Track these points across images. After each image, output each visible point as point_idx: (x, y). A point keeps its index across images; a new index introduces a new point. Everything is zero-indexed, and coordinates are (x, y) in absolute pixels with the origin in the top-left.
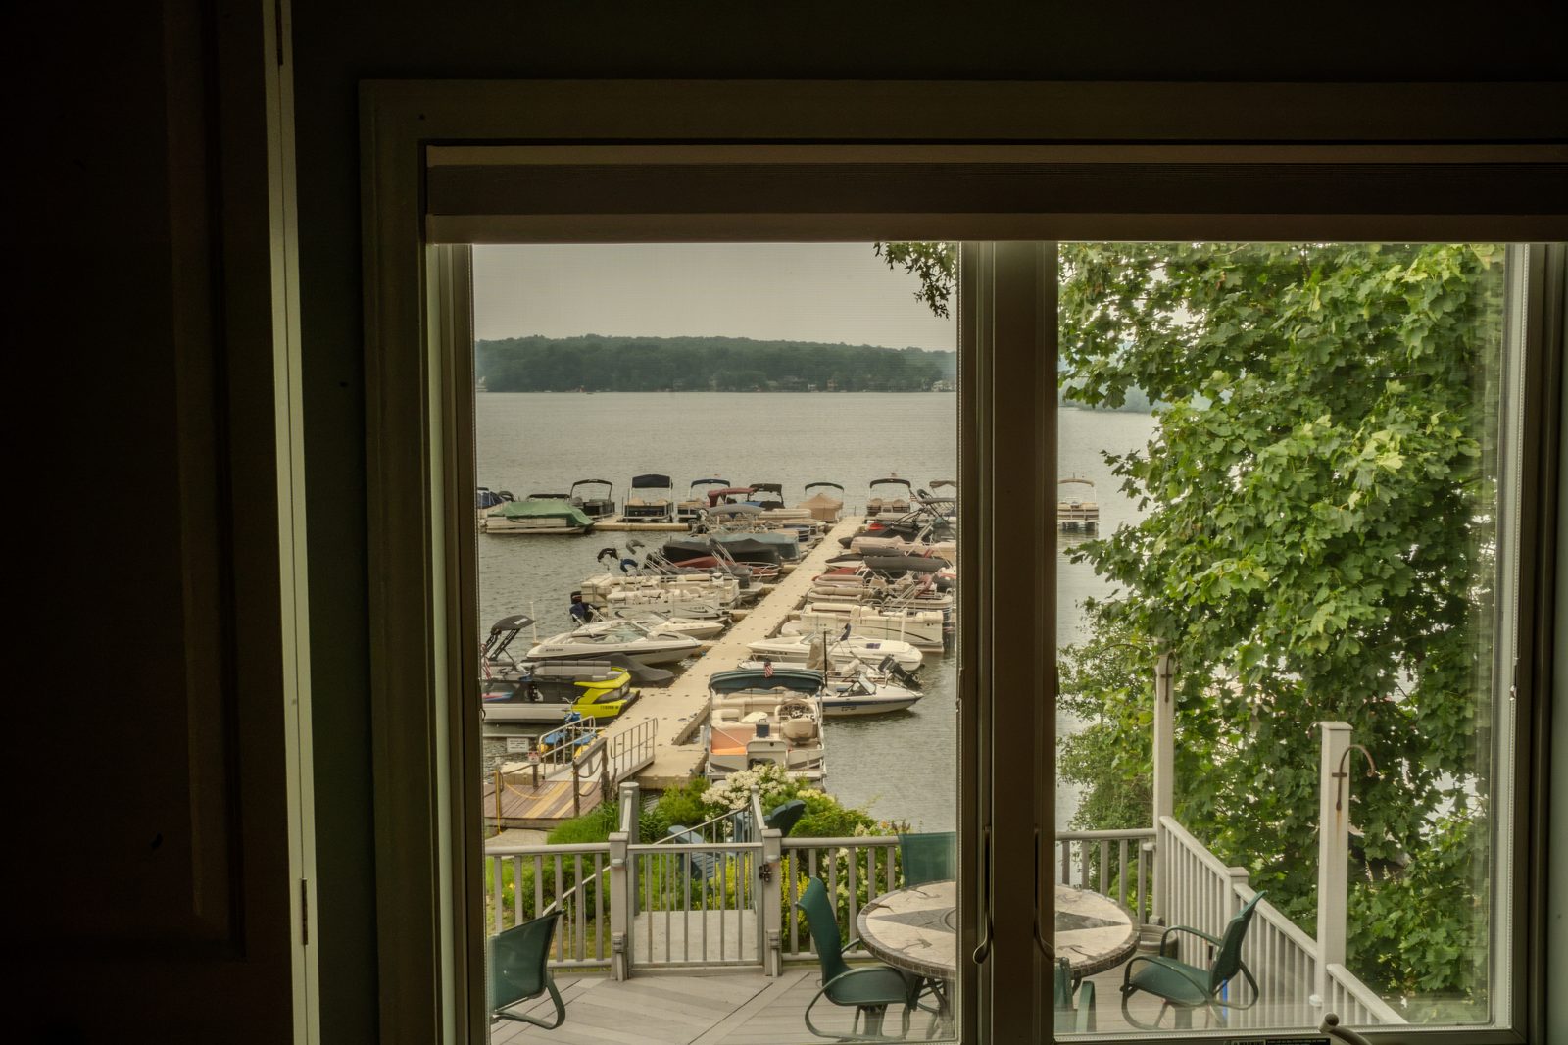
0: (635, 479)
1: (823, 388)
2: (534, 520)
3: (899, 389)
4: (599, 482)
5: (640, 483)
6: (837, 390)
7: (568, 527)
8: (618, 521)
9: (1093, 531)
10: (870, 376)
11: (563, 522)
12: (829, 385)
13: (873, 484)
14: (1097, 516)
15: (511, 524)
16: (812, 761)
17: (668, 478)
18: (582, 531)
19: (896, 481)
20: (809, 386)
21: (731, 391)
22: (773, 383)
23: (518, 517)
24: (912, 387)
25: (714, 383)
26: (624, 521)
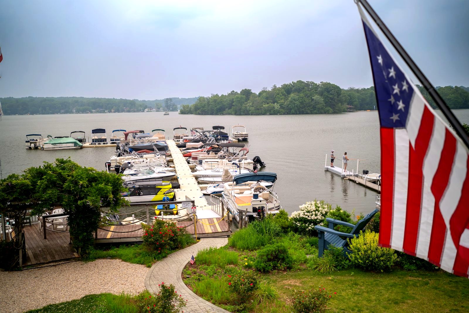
0: (93, 131)
1: (110, 112)
2: (62, 144)
3: (134, 112)
4: (80, 132)
5: (95, 131)
6: (115, 112)
7: (75, 146)
8: (90, 144)
9: (247, 141)
10: (125, 108)
11: (73, 145)
12: (112, 111)
13: (174, 129)
14: (248, 136)
15: (53, 146)
16: (276, 207)
17: (105, 130)
18: (80, 147)
19: (182, 128)
20: (106, 111)
21: (80, 113)
22: (94, 111)
23: (56, 144)
24: (138, 111)
25: (74, 111)
26: (92, 144)
